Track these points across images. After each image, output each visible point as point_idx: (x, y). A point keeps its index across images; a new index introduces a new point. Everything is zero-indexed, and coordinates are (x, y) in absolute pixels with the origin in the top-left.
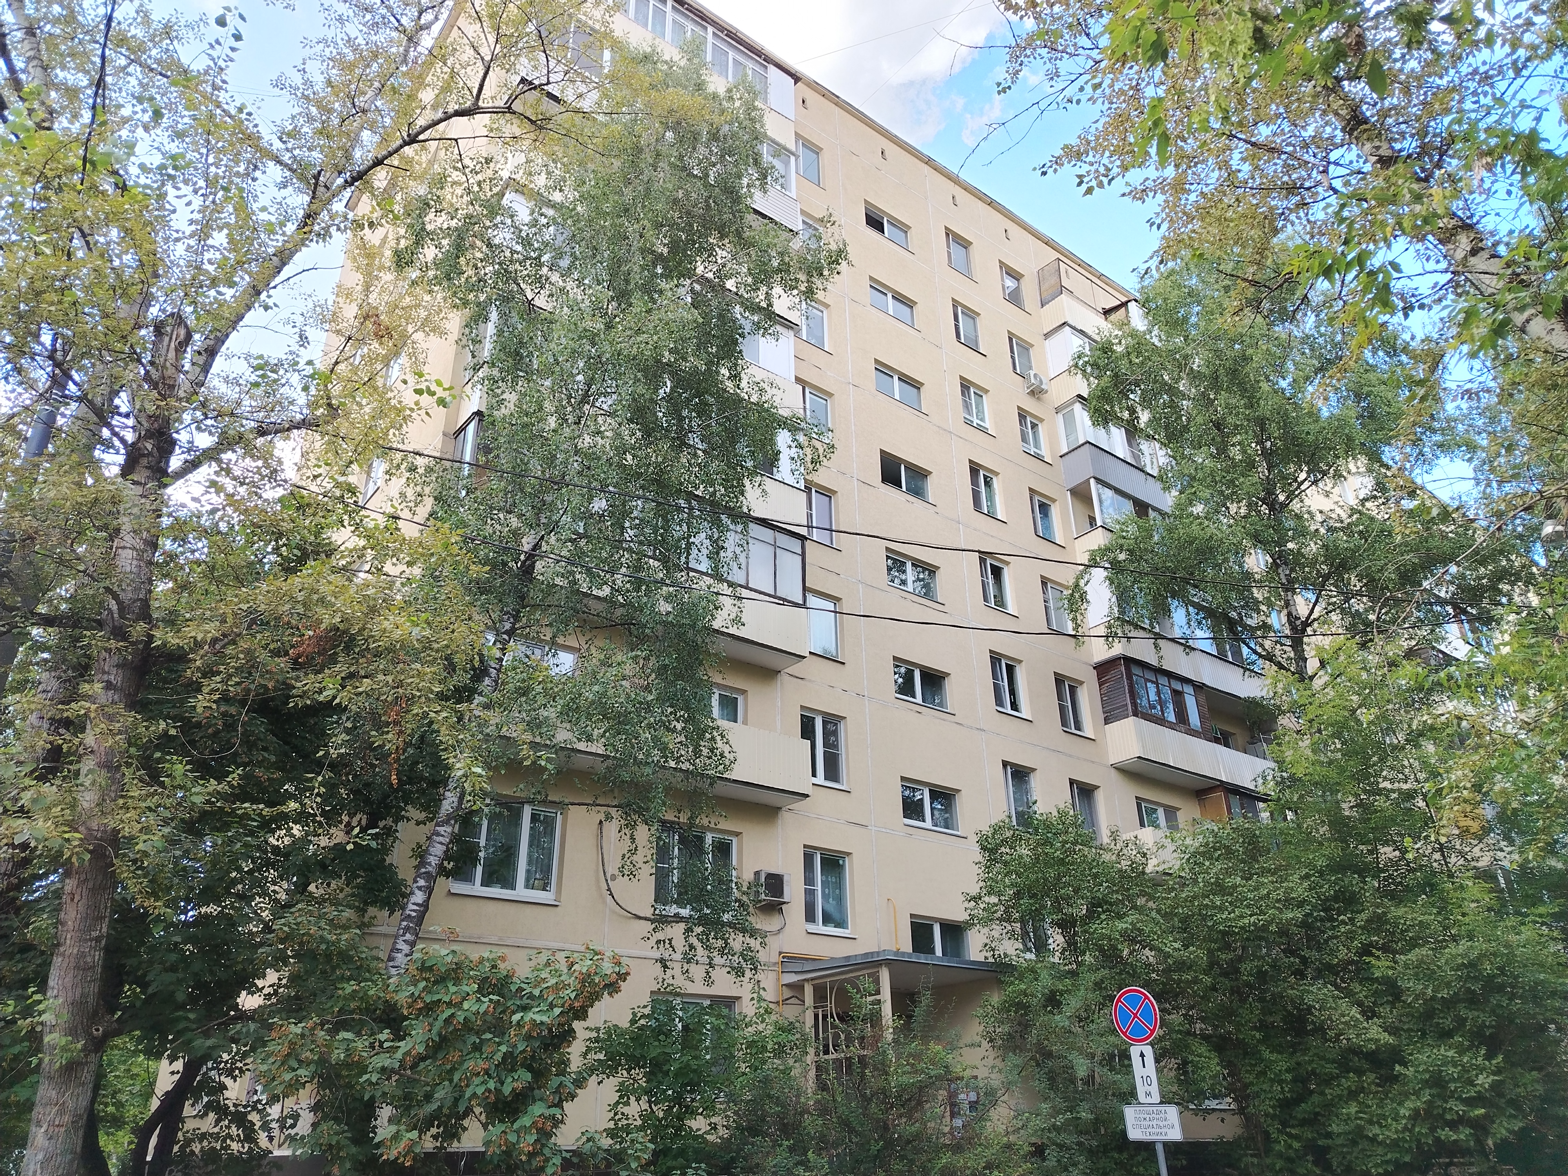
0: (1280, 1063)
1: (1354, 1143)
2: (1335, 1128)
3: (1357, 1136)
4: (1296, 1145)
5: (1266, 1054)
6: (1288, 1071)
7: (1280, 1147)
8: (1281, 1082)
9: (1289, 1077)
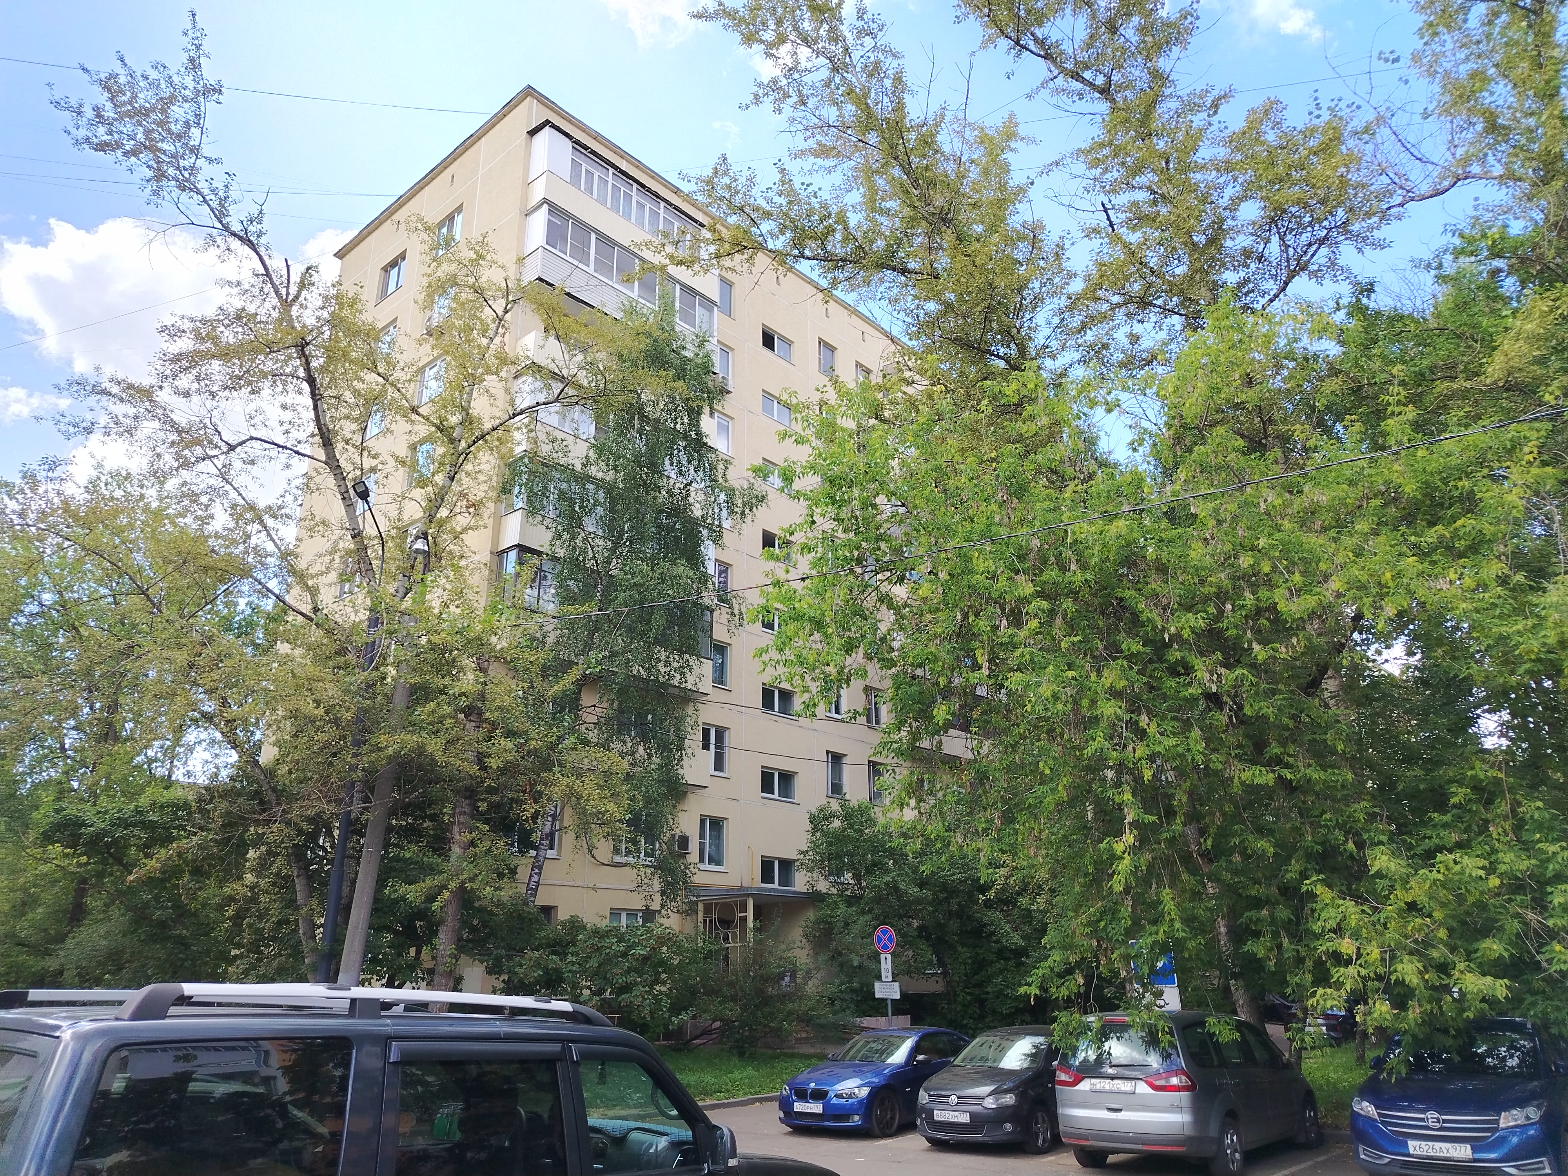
0: (965, 953)
1: (997, 997)
2: (989, 989)
3: (999, 994)
4: (969, 998)
5: (959, 948)
6: (970, 958)
7: (960, 999)
8: (965, 964)
9: (970, 961)
